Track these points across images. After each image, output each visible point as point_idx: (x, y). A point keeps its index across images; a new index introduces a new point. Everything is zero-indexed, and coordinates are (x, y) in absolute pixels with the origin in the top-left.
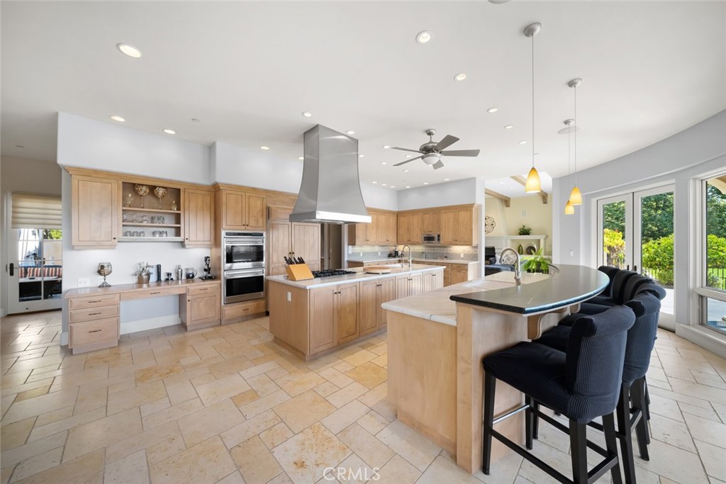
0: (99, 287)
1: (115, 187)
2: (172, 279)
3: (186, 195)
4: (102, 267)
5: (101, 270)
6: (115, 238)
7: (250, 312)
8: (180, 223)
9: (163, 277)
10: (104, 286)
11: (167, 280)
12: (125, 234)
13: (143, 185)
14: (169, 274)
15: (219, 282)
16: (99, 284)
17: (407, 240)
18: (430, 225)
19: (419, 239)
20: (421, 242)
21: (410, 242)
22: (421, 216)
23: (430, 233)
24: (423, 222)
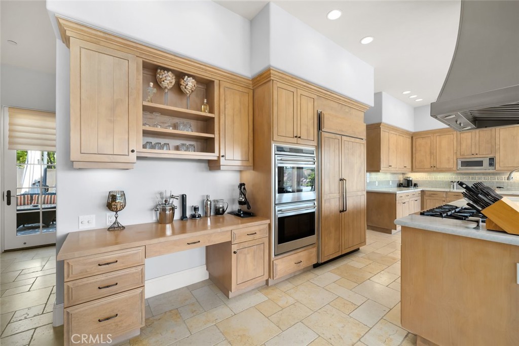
0: (109, 229)
1: (133, 66)
2: (199, 216)
3: (222, 90)
4: (114, 198)
5: (112, 203)
6: (133, 151)
7: (303, 265)
8: (213, 133)
9: (189, 213)
10: (116, 228)
11: (193, 217)
12: (144, 147)
13: (168, 70)
14: (196, 209)
15: (268, 221)
16: (109, 224)
17: (429, 166)
18: (473, 147)
19: (452, 165)
20: (455, 168)
21: (435, 169)
22: (455, 135)
23: (473, 156)
24: (460, 143)
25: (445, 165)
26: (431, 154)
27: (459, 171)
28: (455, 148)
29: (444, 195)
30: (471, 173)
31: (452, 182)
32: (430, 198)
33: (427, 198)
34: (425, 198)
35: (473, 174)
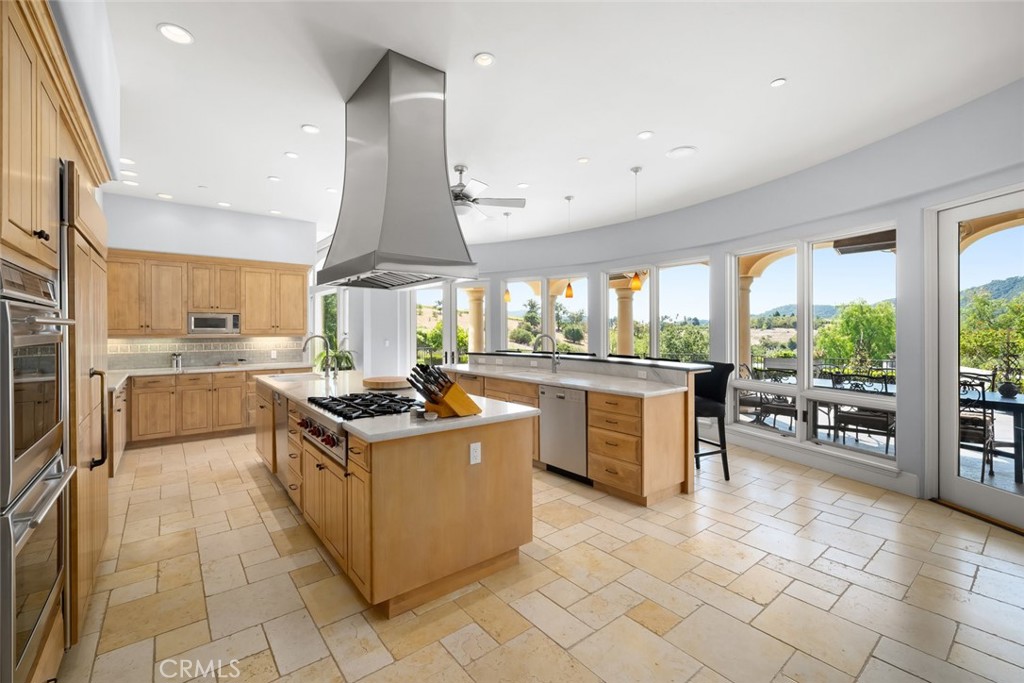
17: (136, 326)
18: (213, 294)
19: (179, 324)
20: (184, 331)
21: (148, 330)
22: (185, 270)
23: (212, 310)
24: (192, 285)
25: (167, 324)
26: (141, 299)
27: (190, 336)
28: (185, 294)
29: (173, 382)
30: (203, 339)
31: (175, 355)
32: (144, 390)
33: (139, 391)
34: (135, 391)
35: (207, 340)
